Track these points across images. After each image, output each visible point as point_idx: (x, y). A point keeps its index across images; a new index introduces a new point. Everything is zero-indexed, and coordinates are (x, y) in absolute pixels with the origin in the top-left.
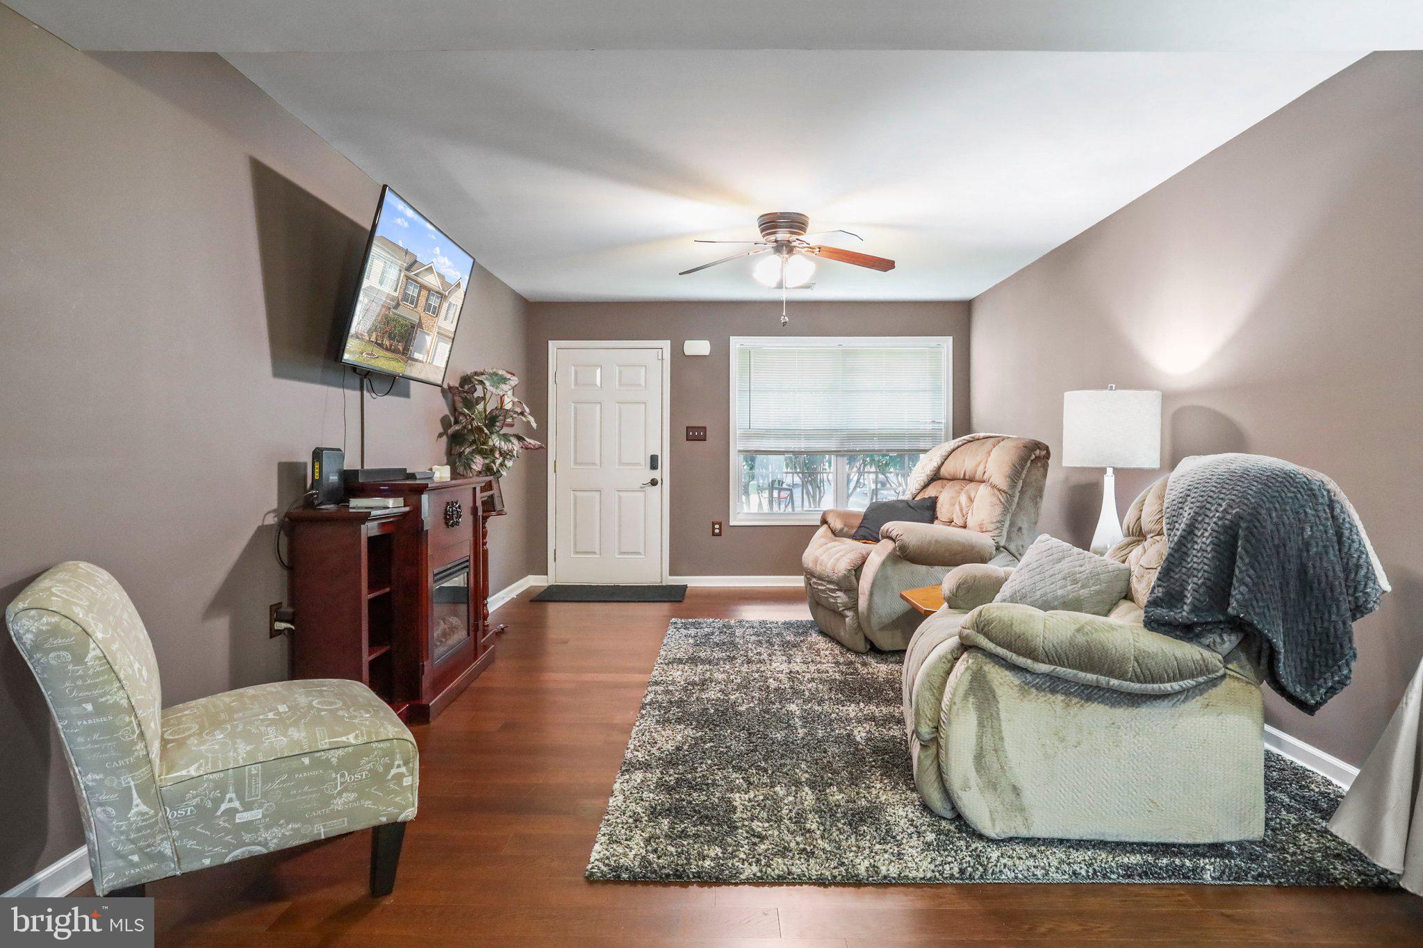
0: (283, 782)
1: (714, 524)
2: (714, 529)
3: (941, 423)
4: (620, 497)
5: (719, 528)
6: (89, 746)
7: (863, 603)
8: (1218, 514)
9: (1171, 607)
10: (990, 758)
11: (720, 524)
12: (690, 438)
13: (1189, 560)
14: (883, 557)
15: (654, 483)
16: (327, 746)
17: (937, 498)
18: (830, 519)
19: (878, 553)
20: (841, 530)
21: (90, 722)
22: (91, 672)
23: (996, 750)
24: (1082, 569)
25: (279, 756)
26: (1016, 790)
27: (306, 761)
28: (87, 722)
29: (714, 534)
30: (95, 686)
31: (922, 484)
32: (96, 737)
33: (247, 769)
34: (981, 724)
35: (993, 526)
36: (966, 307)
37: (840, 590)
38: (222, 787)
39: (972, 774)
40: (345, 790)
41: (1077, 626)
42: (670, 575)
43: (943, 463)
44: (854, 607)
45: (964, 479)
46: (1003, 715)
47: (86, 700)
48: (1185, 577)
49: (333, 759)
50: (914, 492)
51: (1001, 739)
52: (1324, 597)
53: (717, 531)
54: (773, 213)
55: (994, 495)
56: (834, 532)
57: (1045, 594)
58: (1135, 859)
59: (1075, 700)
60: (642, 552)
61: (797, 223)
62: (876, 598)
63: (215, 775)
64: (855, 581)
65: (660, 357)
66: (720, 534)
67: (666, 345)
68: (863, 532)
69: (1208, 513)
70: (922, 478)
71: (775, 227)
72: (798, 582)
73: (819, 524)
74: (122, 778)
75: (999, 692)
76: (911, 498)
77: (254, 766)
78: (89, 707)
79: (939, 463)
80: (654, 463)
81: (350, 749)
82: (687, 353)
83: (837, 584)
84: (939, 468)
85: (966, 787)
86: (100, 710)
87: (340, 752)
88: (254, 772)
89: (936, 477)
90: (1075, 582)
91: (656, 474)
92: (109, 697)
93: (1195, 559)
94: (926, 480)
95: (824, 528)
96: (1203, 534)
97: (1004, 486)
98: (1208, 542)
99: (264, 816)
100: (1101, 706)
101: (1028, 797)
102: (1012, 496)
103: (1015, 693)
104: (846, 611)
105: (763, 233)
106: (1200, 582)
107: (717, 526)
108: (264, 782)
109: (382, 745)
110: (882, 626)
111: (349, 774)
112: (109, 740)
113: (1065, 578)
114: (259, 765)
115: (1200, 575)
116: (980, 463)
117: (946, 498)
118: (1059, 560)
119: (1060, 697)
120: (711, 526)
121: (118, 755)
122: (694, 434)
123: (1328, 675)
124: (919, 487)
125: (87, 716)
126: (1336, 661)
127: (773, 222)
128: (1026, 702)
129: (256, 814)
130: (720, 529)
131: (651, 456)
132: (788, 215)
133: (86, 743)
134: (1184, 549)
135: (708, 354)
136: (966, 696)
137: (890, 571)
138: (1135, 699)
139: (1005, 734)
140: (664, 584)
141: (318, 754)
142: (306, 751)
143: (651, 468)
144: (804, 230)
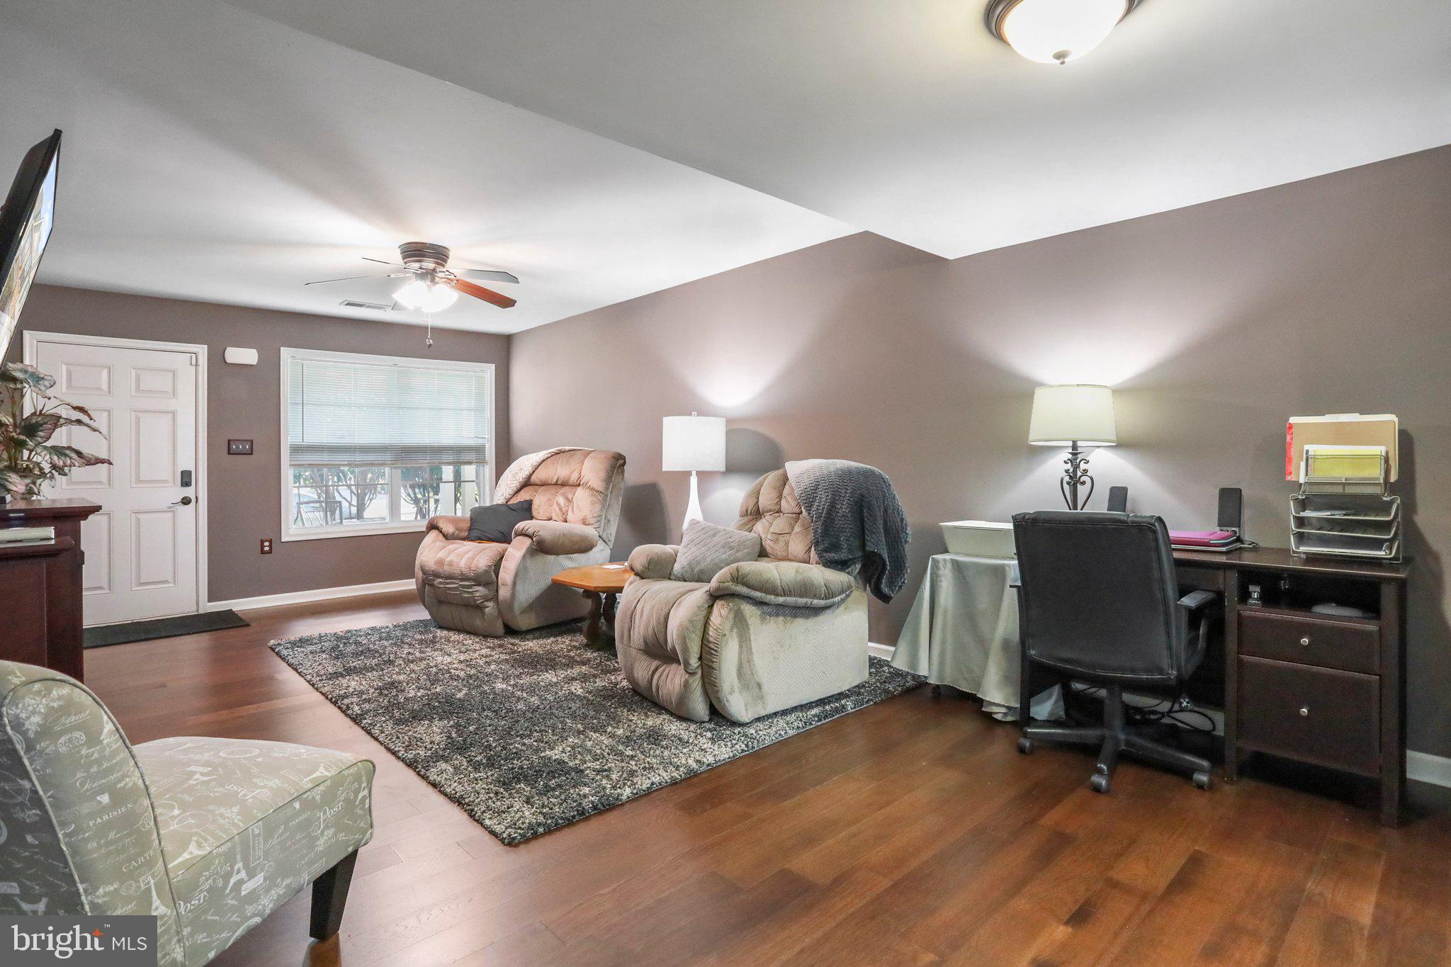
0: (280, 835)
1: (262, 542)
2: (262, 546)
3: (485, 438)
4: (138, 520)
5: (269, 544)
6: (103, 851)
7: (504, 593)
8: (847, 495)
9: (836, 552)
10: (746, 669)
11: (270, 541)
12: (231, 452)
13: (836, 523)
14: (523, 551)
15: (186, 501)
16: (310, 786)
17: (532, 500)
18: (441, 525)
19: (516, 551)
20: (453, 534)
21: (105, 818)
22: (107, 752)
23: (748, 662)
24: (732, 540)
25: (275, 807)
26: (759, 686)
27: (297, 805)
28: (102, 819)
29: (263, 552)
30: (110, 770)
31: (515, 489)
32: (112, 835)
33: (250, 830)
34: (741, 647)
35: (595, 520)
36: (506, 342)
37: (479, 585)
38: (230, 858)
39: (736, 682)
40: (327, 827)
41: (795, 570)
42: (209, 601)
43: (534, 472)
44: (495, 598)
45: (556, 484)
46: (752, 637)
47: (101, 791)
48: (837, 533)
49: (317, 797)
50: (508, 497)
51: (751, 653)
52: (895, 537)
53: (267, 549)
54: (423, 243)
55: (593, 495)
56: (446, 537)
57: (713, 560)
58: (815, 711)
59: (789, 618)
60: (171, 580)
61: (440, 254)
62: (519, 587)
63: (223, 847)
64: (494, 576)
65: (194, 363)
66: (270, 552)
67: (202, 350)
68: (475, 533)
69: (841, 494)
70: (514, 485)
71: (424, 256)
72: (409, 585)
73: (424, 529)
74: (141, 880)
75: (750, 621)
76: (505, 503)
77: (256, 825)
78: (105, 799)
79: (531, 472)
80: (186, 479)
81: (328, 783)
82: (229, 361)
83: (474, 580)
84: (531, 475)
85: (732, 692)
86: (119, 797)
87: (322, 788)
88: (257, 832)
89: (527, 483)
90: (732, 548)
91: (189, 492)
92: (127, 779)
93: (840, 522)
94: (518, 486)
95: (433, 533)
96: (841, 507)
97: (601, 489)
98: (847, 511)
99: (265, 879)
100: (801, 619)
101: (765, 688)
102: (606, 496)
103: (758, 620)
104: (486, 603)
105: (405, 260)
106: (849, 535)
107: (267, 544)
108: (266, 841)
109: (351, 771)
110: (521, 610)
111: (330, 809)
112: (128, 835)
113: (723, 547)
114: (260, 822)
115: (847, 531)
116: (574, 470)
117: (540, 502)
118: (714, 535)
119: (781, 618)
120: (260, 544)
121: (137, 851)
122: (238, 447)
123: (898, 580)
124: (511, 492)
125: (104, 810)
126: (902, 571)
127: (418, 250)
128: (764, 625)
129: (259, 879)
130: (270, 546)
131: (182, 472)
132: (435, 247)
133: (100, 846)
134: (832, 517)
135: (255, 363)
136: (731, 630)
137: (529, 562)
138: (815, 611)
139: (753, 651)
140: (201, 612)
141: (305, 796)
142: (295, 795)
143: (182, 485)
144: (445, 261)
